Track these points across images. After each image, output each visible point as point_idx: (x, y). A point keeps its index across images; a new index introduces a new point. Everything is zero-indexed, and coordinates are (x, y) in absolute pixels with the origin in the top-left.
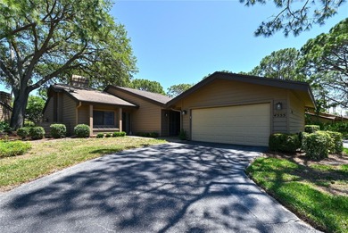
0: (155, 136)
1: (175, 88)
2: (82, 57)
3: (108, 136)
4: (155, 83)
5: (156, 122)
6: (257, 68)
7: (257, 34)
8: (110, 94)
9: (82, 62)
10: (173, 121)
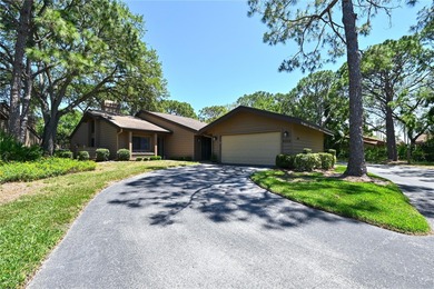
0: (189, 159)
1: (207, 110)
2: (111, 81)
3: (146, 160)
4: (185, 104)
5: (189, 147)
6: (294, 90)
7: (280, 70)
8: (143, 119)
9: (112, 85)
10: (205, 146)
